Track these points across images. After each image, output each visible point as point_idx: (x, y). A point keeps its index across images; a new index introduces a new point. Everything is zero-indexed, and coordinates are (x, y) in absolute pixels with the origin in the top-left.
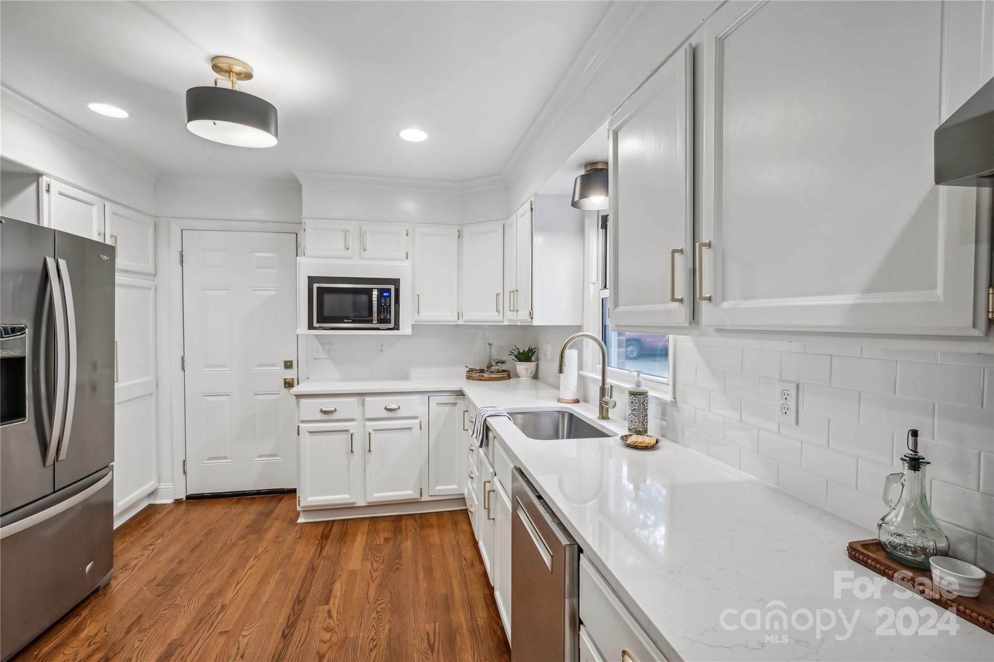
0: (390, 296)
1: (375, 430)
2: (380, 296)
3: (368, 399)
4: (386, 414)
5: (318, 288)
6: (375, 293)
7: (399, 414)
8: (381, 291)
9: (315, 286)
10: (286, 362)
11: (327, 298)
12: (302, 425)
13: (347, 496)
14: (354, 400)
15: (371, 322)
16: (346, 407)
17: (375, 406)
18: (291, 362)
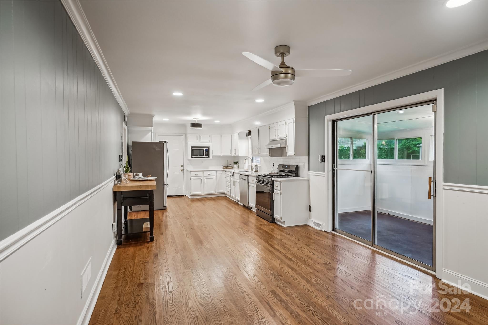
0: (207, 150)
1: (206, 179)
2: (205, 150)
3: (204, 172)
4: (208, 175)
5: (193, 149)
6: (204, 150)
7: (211, 175)
8: (205, 149)
9: (192, 148)
10: (181, 165)
11: (194, 151)
12: (191, 177)
13: (200, 192)
14: (202, 172)
15: (204, 156)
16: (200, 174)
17: (206, 173)
18: (182, 165)
